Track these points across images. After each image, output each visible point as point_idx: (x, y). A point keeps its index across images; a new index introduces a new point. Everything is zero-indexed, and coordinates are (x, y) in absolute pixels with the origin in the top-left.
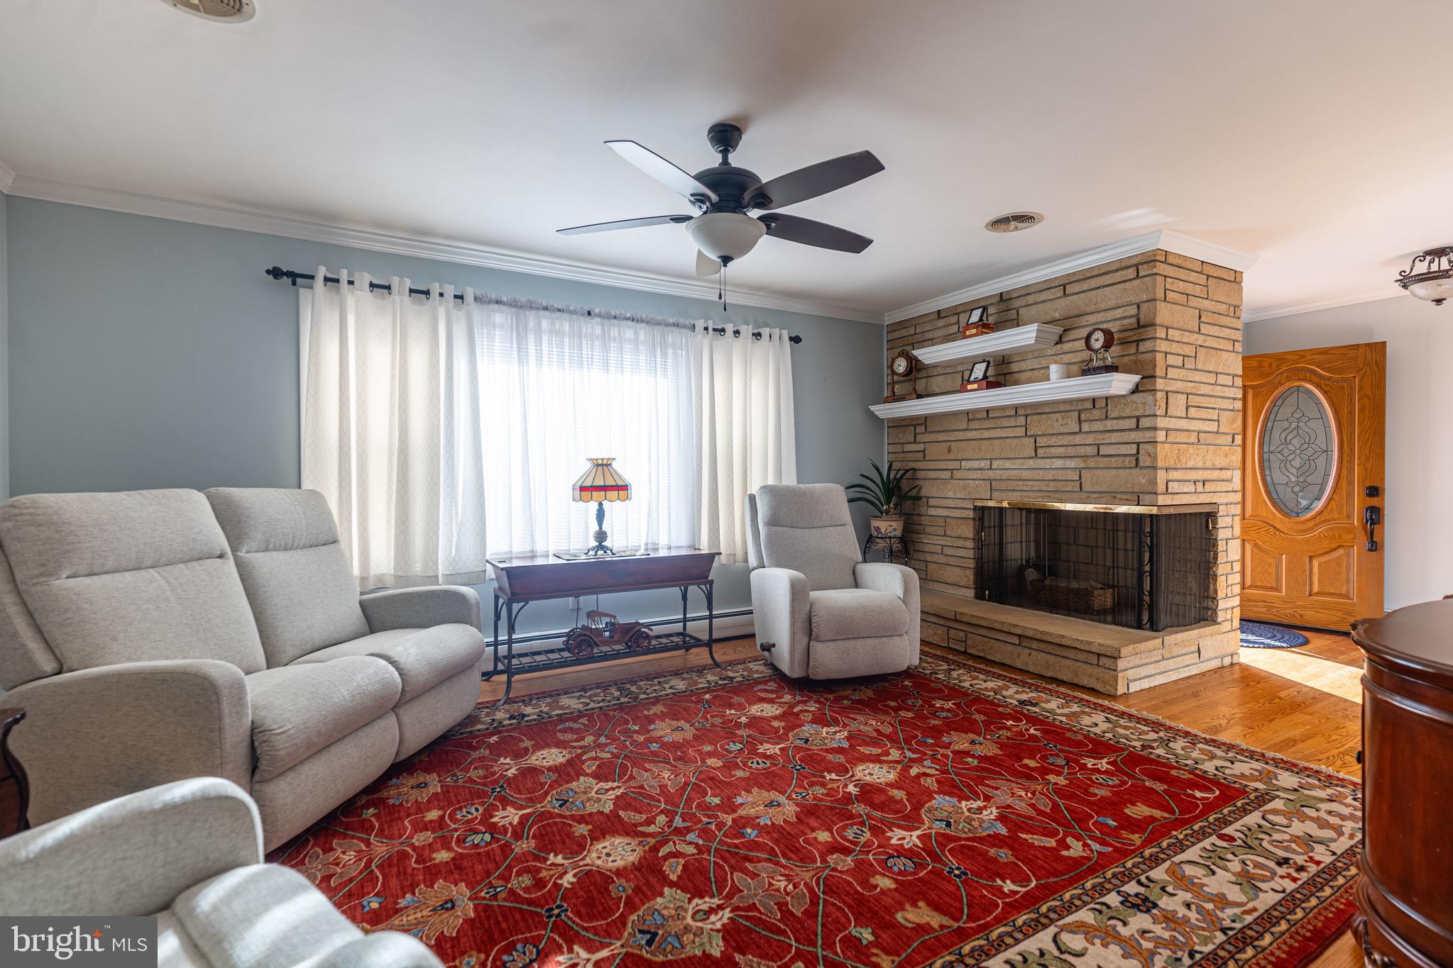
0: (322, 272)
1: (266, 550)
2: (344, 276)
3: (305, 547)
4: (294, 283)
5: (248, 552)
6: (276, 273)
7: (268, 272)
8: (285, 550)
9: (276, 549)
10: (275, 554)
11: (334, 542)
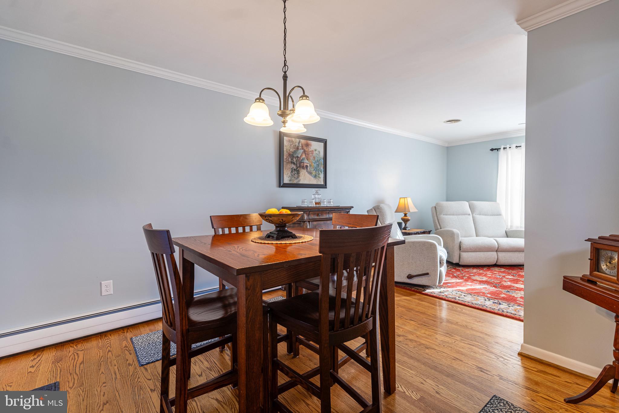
0: (502, 147)
1: (480, 215)
2: (508, 146)
3: (491, 215)
4: (498, 151)
5: (475, 215)
6: (492, 150)
7: (490, 150)
8: (485, 215)
9: (482, 215)
10: (482, 216)
11: (500, 215)
